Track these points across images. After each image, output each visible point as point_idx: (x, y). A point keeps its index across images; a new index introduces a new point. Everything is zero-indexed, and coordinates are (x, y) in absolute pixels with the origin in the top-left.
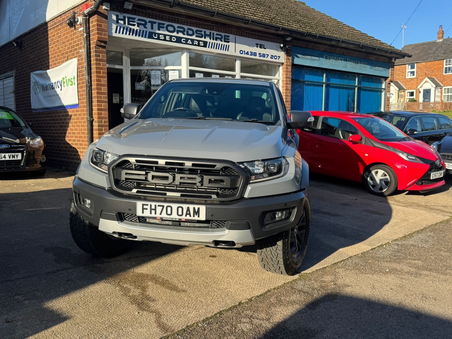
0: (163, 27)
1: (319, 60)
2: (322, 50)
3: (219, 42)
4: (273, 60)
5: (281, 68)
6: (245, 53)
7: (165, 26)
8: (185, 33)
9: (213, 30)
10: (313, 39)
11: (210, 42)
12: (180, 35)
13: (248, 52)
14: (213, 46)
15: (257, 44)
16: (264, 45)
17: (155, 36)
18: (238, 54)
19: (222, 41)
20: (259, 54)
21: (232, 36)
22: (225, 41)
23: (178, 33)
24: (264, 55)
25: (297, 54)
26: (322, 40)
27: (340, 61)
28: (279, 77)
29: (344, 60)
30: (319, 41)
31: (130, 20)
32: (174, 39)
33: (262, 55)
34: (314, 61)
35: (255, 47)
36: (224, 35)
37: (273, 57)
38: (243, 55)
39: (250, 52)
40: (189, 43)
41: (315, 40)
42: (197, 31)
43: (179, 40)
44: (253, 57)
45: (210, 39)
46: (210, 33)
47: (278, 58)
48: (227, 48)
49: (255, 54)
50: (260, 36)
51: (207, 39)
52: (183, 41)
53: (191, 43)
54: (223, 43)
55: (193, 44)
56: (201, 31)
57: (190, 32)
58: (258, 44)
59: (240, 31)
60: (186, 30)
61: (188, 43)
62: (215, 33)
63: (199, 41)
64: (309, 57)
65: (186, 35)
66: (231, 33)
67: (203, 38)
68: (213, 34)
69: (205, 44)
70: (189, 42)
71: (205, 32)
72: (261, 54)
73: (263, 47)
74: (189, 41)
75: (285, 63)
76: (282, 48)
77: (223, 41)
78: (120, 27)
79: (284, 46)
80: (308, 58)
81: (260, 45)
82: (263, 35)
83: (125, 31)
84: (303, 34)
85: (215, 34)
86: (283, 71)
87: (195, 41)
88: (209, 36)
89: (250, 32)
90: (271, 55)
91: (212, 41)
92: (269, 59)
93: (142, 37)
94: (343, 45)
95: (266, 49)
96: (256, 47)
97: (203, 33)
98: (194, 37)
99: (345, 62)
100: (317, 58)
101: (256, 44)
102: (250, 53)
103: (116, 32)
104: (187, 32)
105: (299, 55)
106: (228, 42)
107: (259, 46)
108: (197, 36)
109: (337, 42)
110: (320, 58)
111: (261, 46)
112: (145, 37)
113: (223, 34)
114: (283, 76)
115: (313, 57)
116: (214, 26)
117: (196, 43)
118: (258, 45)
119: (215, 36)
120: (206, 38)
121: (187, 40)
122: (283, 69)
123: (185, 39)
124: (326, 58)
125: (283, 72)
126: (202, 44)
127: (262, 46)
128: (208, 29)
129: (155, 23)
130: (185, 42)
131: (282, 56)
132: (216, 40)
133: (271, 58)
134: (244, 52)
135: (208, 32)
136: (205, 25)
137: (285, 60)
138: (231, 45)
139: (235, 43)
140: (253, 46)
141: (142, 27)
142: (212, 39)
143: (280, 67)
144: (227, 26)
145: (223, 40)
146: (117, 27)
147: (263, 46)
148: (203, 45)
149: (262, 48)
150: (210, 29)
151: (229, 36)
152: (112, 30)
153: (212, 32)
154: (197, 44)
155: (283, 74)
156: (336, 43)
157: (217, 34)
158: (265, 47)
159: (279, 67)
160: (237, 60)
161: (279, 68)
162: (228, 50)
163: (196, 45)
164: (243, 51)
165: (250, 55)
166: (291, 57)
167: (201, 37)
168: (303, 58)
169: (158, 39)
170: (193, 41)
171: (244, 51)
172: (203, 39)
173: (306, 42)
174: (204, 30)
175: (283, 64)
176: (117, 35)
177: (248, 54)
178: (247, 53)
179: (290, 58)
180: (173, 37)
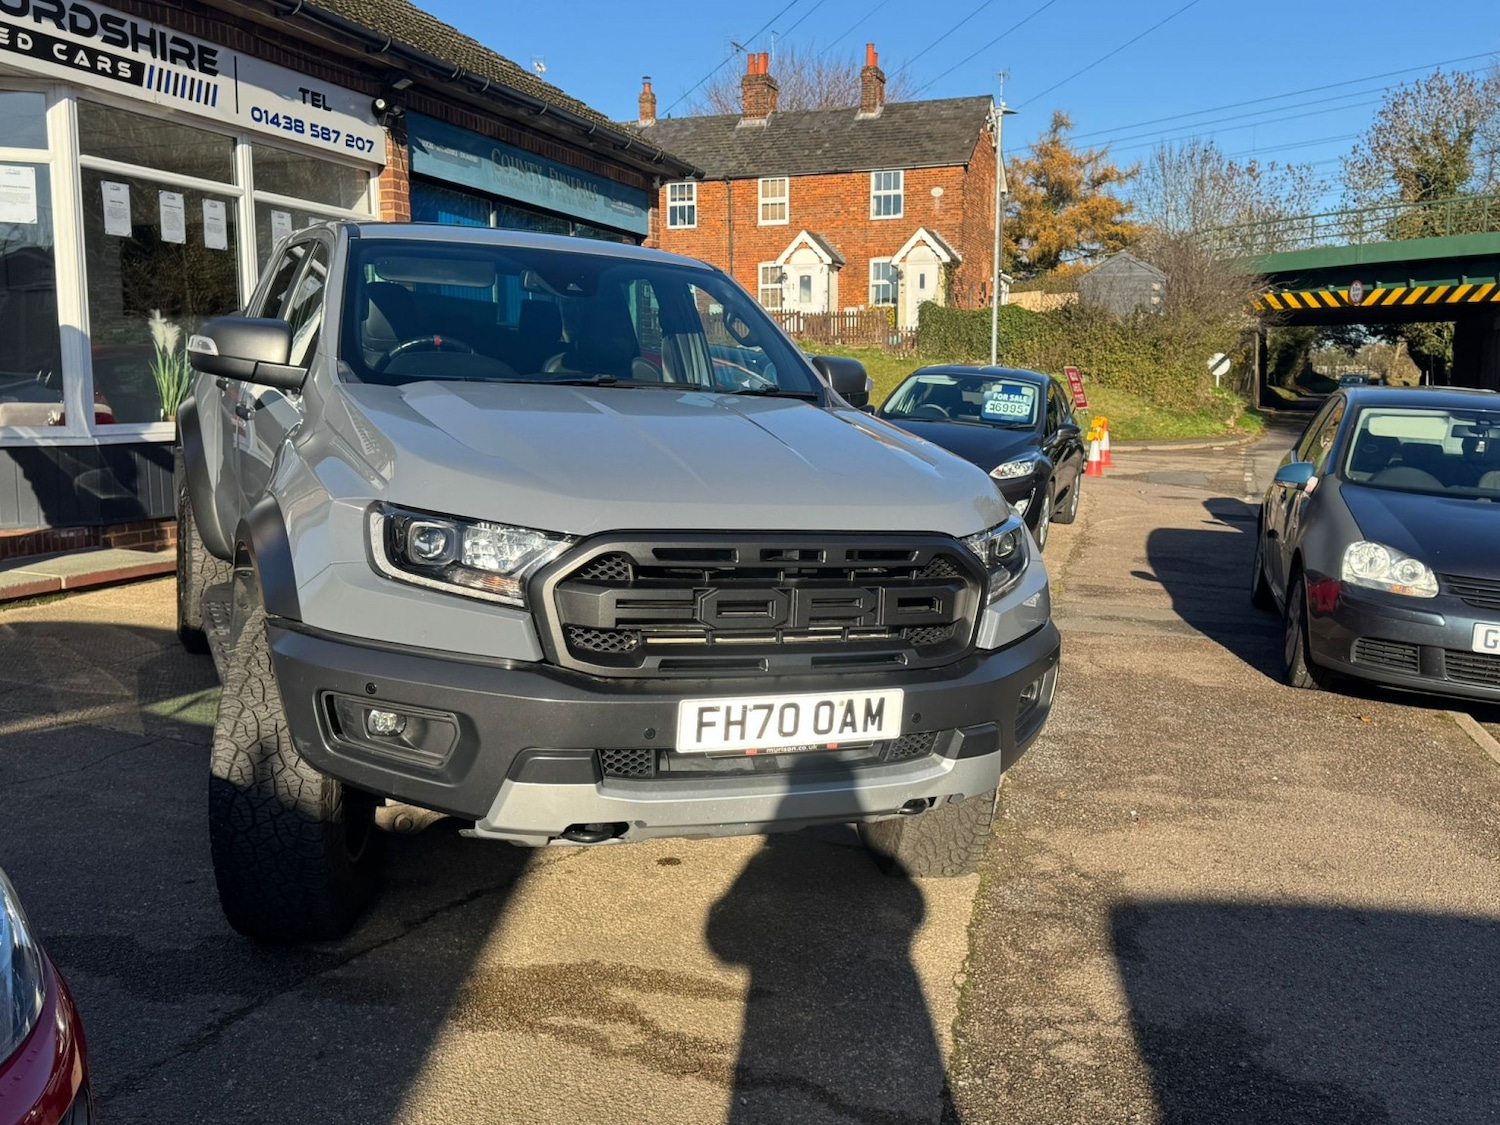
1: (478, 165)
2: (487, 133)
3: (181, 69)
4: (354, 152)
5: (374, 182)
6: (270, 118)
8: (66, 21)
9: (162, 22)
10: (470, 92)
11: (152, 68)
12: (47, 27)
13: (277, 116)
14: (163, 83)
15: (304, 91)
16: (324, 96)
18: (245, 120)
19: (191, 67)
20: (312, 125)
21: (223, 54)
22: (203, 70)
23: (37, 20)
24: (325, 133)
25: (420, 140)
27: (533, 174)
28: (370, 211)
29: (542, 174)
30: (485, 101)
32: (25, 42)
33: (319, 129)
34: (467, 167)
35: (299, 99)
36: (199, 46)
37: (354, 144)
38: (263, 127)
39: (285, 117)
40: (82, 63)
41: (473, 97)
42: (106, 19)
43: (42, 47)
44: (292, 135)
45: (154, 56)
46: (153, 32)
47: (368, 145)
48: (210, 96)
49: (298, 125)
50: (313, 63)
51: (143, 56)
52: (60, 51)
53: (86, 63)
54: (197, 75)
55: (93, 69)
56: (122, 22)
57: (84, 22)
58: (308, 92)
59: (252, 38)
60: (68, 12)
61: (76, 61)
62: (170, 34)
63: (115, 59)
64: (453, 152)
65: (69, 31)
66: (223, 43)
67: (130, 47)
68: (163, 36)
69: (137, 74)
70: (82, 59)
71: (134, 27)
72: (317, 126)
73: (321, 103)
74: (81, 54)
75: (390, 168)
76: (377, 113)
77: (197, 69)
79: (389, 107)
80: (450, 155)
81: (313, 94)
82: (320, 59)
84: (447, 75)
85: (168, 38)
86: (384, 195)
87: (100, 58)
88: (150, 42)
89: (285, 46)
90: (348, 136)
91: (158, 63)
92: (340, 147)
94: (545, 123)
95: (329, 110)
96: (301, 102)
97: (127, 29)
98: (95, 42)
99: (546, 179)
100: (474, 159)
101: (301, 90)
102: (282, 121)
104: (73, 19)
105: (425, 144)
106: (214, 73)
107: (308, 96)
108: (106, 40)
109: (531, 112)
110: (483, 159)
111: (317, 101)
113: (195, 42)
114: (382, 210)
115: (463, 155)
116: (166, 7)
117: (104, 65)
118: (306, 95)
119: (170, 46)
120: (139, 50)
121: (72, 49)
122: (382, 185)
123: (64, 47)
124: (498, 162)
125: (383, 198)
126: (125, 70)
127: (319, 101)
128: (145, 16)
130: (64, 58)
131: (379, 143)
132: (173, 61)
133: (347, 145)
134: (264, 115)
135: (144, 29)
137: (390, 157)
138: (223, 82)
139: (233, 81)
140: (293, 98)
142: (159, 56)
143: (372, 181)
144: (208, 15)
145: (195, 62)
147: (321, 98)
148: (128, 75)
149: (319, 106)
150: (154, 20)
151: (214, 53)
153: (159, 29)
154: (109, 71)
155: (382, 203)
156: (529, 114)
157: (175, 40)
158: (327, 105)
159: (369, 178)
160: (239, 140)
161: (368, 182)
162: (213, 104)
163: (103, 73)
164: (263, 111)
165: (285, 127)
166: (406, 146)
167: (123, 44)
168: (437, 156)
170: (92, 54)
171: (266, 112)
172: (127, 52)
173: (444, 101)
174: (130, 19)
175: (380, 168)
177: (278, 124)
178: (275, 121)
179: (404, 150)
180: (21, 35)
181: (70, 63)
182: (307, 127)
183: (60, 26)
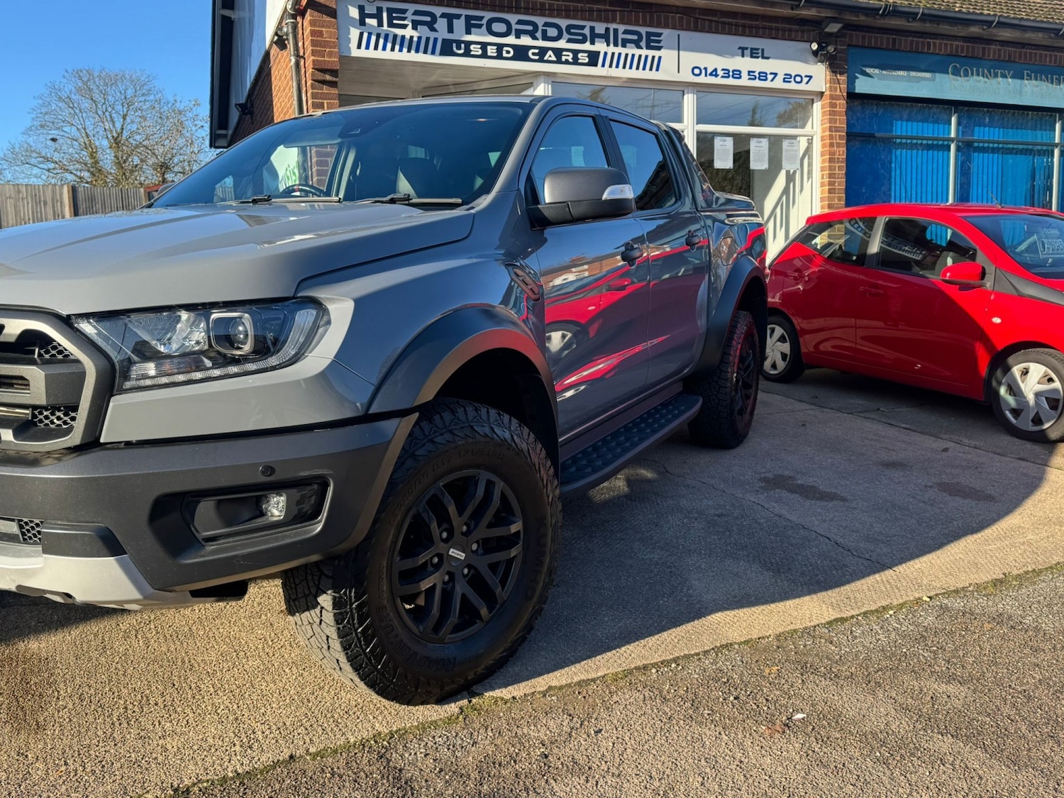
0: (480, 26)
1: (933, 79)
2: (942, 52)
3: (631, 50)
4: (792, 86)
5: (817, 107)
6: (709, 72)
7: (484, 22)
8: (539, 34)
9: (614, 21)
10: (909, 22)
11: (606, 54)
12: (525, 41)
13: (716, 70)
14: (615, 61)
15: (743, 49)
16: (763, 50)
17: (459, 48)
18: (686, 76)
19: (639, 47)
20: (749, 72)
21: (667, 34)
22: (649, 47)
23: (518, 37)
24: (763, 76)
25: (864, 69)
26: (939, 24)
27: (1000, 79)
28: (812, 128)
29: (1013, 77)
30: (928, 27)
31: (394, 15)
32: (508, 52)
33: (757, 74)
34: (918, 82)
35: (739, 56)
36: (647, 32)
37: (792, 79)
38: (702, 79)
39: (723, 70)
40: (550, 59)
41: (915, 26)
42: (569, 27)
43: (521, 53)
44: (731, 81)
45: (608, 45)
46: (607, 30)
47: (805, 80)
48: (656, 64)
49: (737, 74)
50: (751, 27)
51: (600, 46)
52: (533, 54)
53: (554, 58)
54: (644, 52)
55: (559, 61)
56: (583, 27)
57: (552, 32)
58: (747, 49)
59: (692, 19)
60: (540, 28)
61: (546, 58)
62: (621, 28)
63: (575, 52)
64: (901, 73)
65: (541, 40)
66: (666, 26)
67: (588, 43)
68: (616, 31)
69: (593, 59)
70: (550, 56)
71: (592, 29)
72: (754, 72)
73: (760, 55)
74: (550, 53)
75: (827, 93)
76: (815, 53)
77: (645, 48)
78: (370, 34)
79: (821, 48)
80: (899, 75)
81: (752, 49)
82: (757, 23)
83: (381, 41)
84: (876, 12)
85: (620, 32)
86: (824, 114)
87: (564, 53)
88: (605, 36)
89: (722, 20)
90: (786, 75)
91: (612, 49)
92: (779, 84)
93: (425, 52)
94: (1007, 34)
95: (768, 58)
96: (740, 58)
97: (587, 31)
98: (562, 44)
99: (1019, 81)
100: (928, 75)
101: (740, 48)
102: (720, 73)
103: (359, 46)
104: (544, 32)
105: (869, 70)
106: (659, 48)
107: (747, 52)
108: (569, 41)
109: (985, 27)
110: (938, 75)
111: (754, 54)
112: (433, 53)
113: (643, 30)
114: (822, 125)
115: (913, 74)
116: (616, 11)
117: (567, 58)
118: (745, 51)
119: (621, 36)
120: (596, 43)
121: (543, 51)
122: (823, 107)
123: (537, 51)
124: (956, 73)
125: (823, 116)
126: (583, 58)
127: (758, 53)
128: (599, 20)
129: (458, 17)
130: (537, 57)
131: (818, 76)
132: (624, 46)
133: (784, 81)
134: (703, 71)
135: (600, 28)
136: (591, 11)
137: (828, 85)
138: (668, 56)
139: (677, 52)
140: (733, 55)
141: (424, 31)
142: (612, 45)
143: (815, 105)
144: (653, 10)
145: (643, 44)
146: (361, 34)
147: (760, 51)
148: (587, 60)
149: (758, 57)
150: (607, 21)
151: (659, 35)
152: (350, 43)
153: (612, 26)
154: (571, 60)
155: (822, 120)
156: (984, 30)
157: (626, 32)
158: (765, 55)
159: (813, 103)
160: (685, 92)
161: (812, 107)
162: (657, 70)
163: (567, 62)
164: (702, 68)
165: (722, 77)
166: (846, 75)
167: (583, 41)
168: (881, 78)
169: (467, 54)
170: (558, 52)
171: (706, 69)
172: (587, 46)
173: (892, 34)
174: (588, 24)
175: (822, 93)
176: (362, 53)
177: (716, 75)
178: (714, 73)
179: (843, 78)
180: (505, 49)
181: (541, 60)
182: (745, 75)
183: (535, 38)
